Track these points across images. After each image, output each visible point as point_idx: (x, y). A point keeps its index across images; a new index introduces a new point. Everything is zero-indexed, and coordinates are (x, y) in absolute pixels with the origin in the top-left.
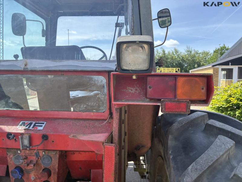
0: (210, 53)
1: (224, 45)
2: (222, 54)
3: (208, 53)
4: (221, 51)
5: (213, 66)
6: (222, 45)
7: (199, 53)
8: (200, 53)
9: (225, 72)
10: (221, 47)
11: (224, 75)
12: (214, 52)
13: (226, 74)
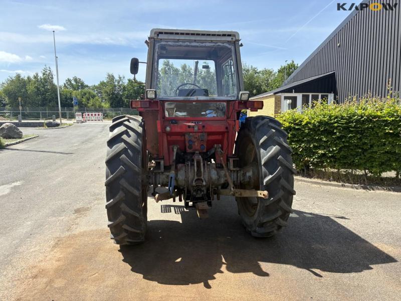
0: (274, 71)
1: (293, 62)
2: (289, 74)
3: (271, 72)
4: (288, 70)
5: (275, 93)
6: (289, 62)
7: (258, 71)
8: (260, 72)
9: (291, 101)
10: (288, 65)
11: (289, 104)
12: (279, 72)
13: (292, 103)
